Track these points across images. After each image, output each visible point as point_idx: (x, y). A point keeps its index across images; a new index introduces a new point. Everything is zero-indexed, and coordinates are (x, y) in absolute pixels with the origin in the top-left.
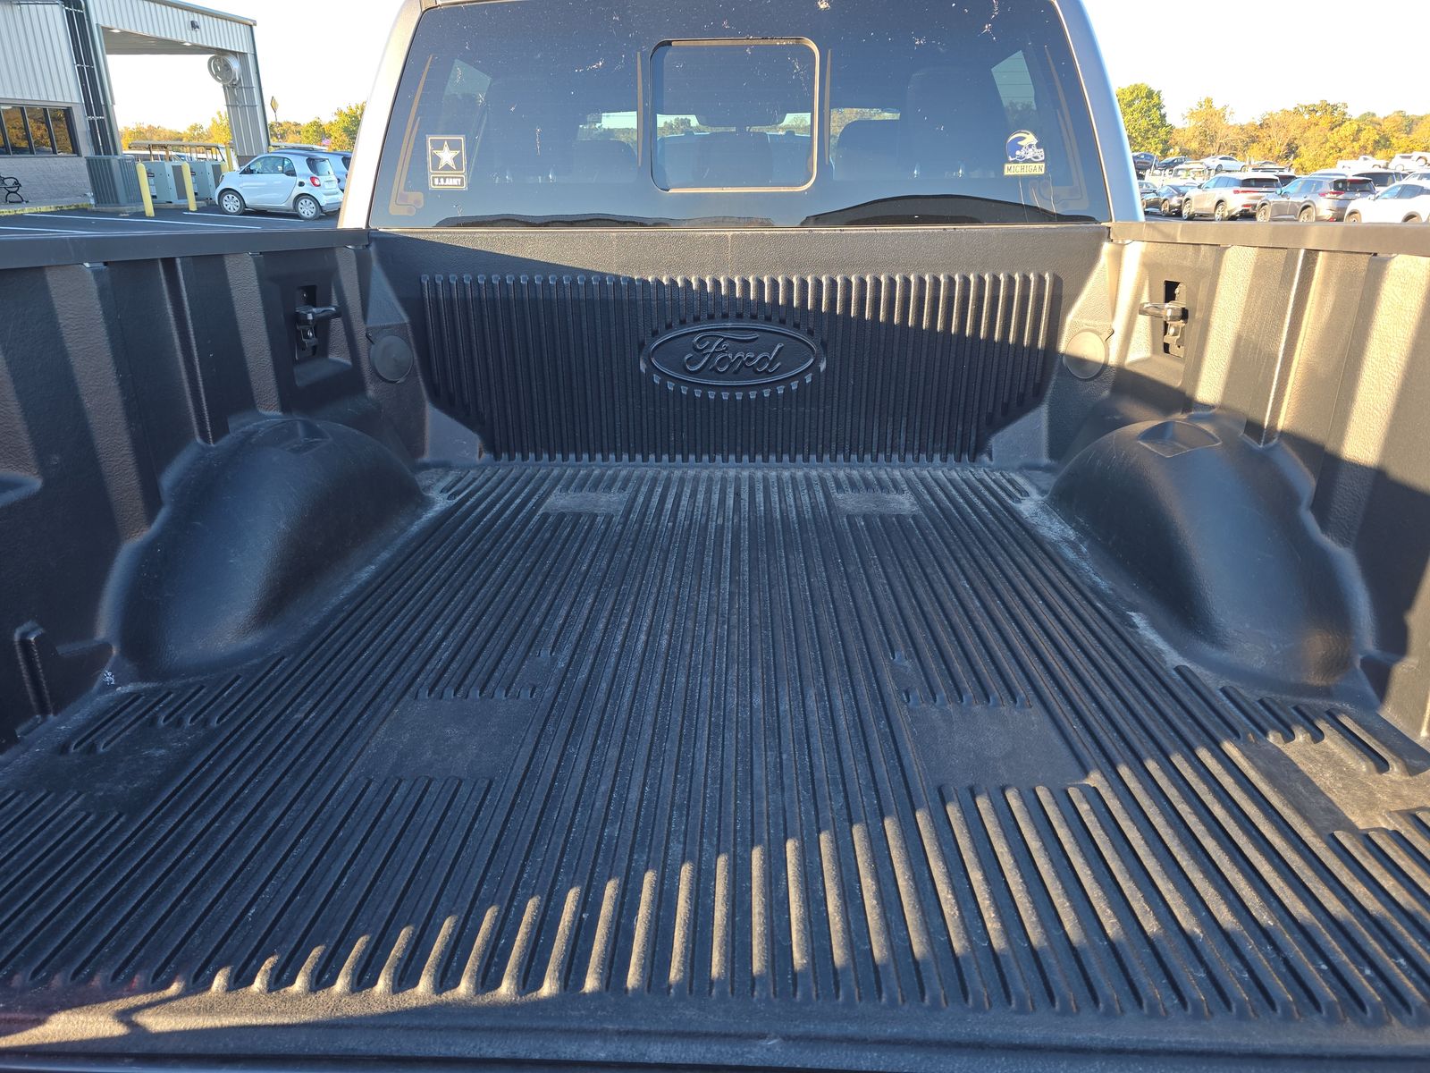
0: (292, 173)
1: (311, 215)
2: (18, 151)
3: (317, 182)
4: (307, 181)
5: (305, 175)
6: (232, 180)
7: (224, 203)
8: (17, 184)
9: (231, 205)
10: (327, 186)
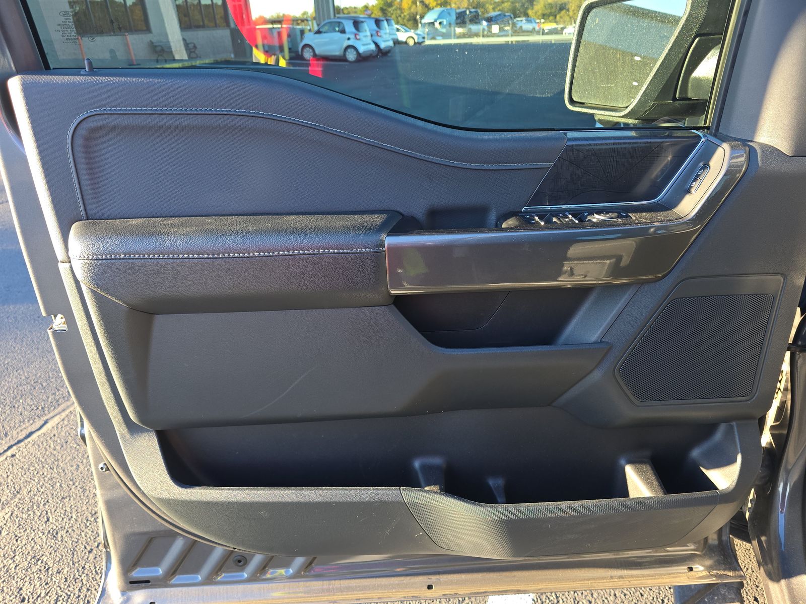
0: (343, 31)
1: (354, 59)
2: (198, 27)
3: (358, 37)
4: (352, 36)
5: (351, 33)
6: (309, 39)
7: (304, 53)
8: (195, 47)
9: (308, 55)
10: (364, 39)
